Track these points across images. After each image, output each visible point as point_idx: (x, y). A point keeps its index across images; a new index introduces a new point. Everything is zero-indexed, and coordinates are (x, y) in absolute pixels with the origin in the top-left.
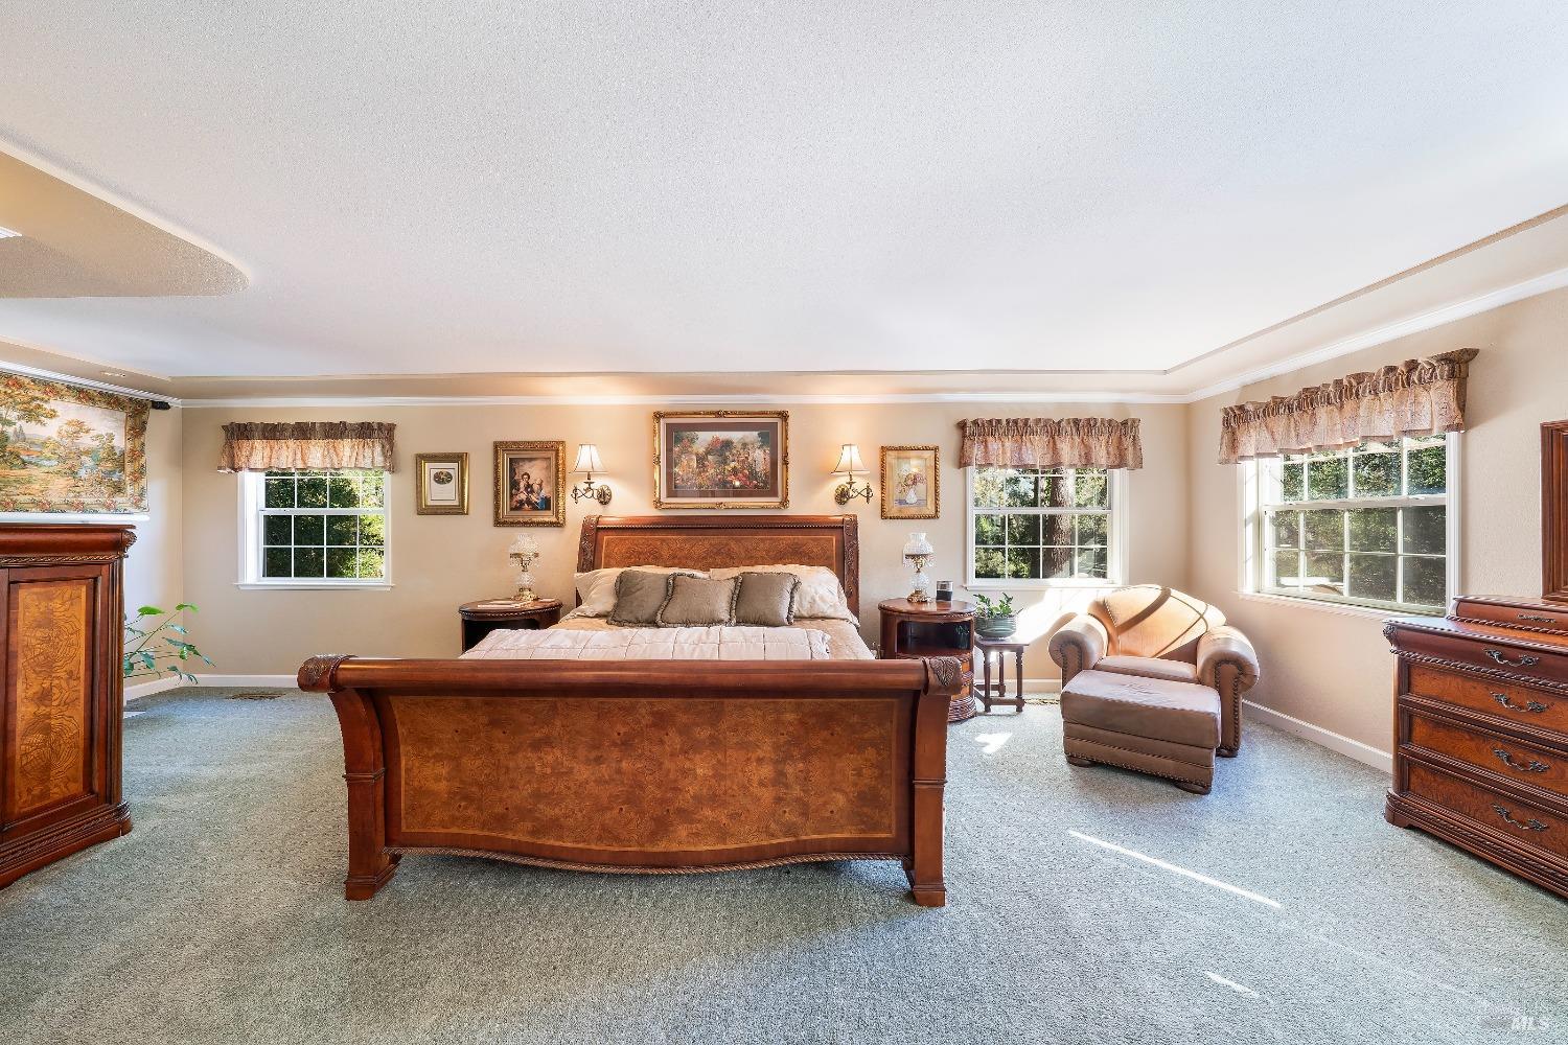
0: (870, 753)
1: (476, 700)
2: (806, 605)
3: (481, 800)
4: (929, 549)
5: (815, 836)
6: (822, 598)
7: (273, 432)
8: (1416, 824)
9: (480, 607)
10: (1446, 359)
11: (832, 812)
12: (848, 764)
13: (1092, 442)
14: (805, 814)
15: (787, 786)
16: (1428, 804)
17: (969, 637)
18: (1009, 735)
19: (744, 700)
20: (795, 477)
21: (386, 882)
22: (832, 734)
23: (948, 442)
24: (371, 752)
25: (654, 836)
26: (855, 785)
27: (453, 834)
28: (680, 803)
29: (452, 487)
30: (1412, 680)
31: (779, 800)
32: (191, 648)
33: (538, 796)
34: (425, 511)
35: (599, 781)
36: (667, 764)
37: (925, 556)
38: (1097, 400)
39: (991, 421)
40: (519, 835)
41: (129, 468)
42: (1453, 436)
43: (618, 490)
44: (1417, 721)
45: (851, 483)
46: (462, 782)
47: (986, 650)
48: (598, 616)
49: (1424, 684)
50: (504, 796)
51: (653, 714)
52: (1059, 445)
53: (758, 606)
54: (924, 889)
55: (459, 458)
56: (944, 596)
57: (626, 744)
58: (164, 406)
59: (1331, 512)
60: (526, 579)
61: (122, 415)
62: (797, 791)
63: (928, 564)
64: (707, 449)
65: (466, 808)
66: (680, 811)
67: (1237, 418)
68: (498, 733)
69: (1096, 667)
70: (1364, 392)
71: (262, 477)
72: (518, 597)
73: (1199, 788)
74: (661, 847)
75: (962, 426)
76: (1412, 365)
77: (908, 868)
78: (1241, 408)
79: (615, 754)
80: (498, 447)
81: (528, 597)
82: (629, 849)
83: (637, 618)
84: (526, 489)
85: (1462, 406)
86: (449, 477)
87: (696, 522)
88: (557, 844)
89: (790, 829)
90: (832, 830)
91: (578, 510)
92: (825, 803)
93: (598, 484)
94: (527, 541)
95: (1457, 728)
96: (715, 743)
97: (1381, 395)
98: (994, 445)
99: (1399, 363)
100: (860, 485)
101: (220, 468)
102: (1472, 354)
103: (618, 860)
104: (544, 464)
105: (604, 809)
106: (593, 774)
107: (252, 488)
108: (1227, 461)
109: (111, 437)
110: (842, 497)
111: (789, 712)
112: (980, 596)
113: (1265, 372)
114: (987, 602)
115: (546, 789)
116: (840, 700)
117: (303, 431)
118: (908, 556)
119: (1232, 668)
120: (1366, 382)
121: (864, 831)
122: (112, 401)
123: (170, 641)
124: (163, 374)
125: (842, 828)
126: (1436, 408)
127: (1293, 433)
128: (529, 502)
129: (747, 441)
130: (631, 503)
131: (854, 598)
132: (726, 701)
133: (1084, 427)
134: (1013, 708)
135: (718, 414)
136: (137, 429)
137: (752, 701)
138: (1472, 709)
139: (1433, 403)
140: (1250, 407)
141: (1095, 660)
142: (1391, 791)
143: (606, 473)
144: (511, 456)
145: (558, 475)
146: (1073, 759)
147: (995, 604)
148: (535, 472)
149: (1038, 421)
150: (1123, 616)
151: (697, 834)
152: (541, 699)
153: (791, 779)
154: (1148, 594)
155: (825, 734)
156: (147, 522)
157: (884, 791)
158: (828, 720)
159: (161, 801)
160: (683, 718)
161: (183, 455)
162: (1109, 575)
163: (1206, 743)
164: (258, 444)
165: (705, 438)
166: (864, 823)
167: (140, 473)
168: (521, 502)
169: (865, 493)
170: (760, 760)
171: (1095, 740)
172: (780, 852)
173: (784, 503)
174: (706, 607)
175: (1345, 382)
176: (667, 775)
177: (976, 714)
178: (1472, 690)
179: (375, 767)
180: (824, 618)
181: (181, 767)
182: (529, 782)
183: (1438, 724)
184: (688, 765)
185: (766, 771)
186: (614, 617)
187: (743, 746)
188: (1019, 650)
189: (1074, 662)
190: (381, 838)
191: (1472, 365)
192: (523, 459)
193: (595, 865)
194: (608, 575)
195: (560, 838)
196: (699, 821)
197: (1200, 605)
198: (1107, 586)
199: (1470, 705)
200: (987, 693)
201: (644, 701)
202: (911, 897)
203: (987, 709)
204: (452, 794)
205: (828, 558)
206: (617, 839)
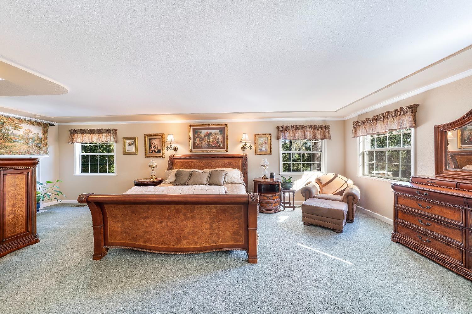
0: (236, 220)
1: (127, 206)
2: (229, 179)
3: (130, 233)
4: (268, 163)
5: (221, 244)
6: (234, 177)
7: (83, 132)
8: (399, 241)
9: (140, 181)
10: (410, 107)
11: (226, 237)
12: (230, 224)
13: (316, 132)
14: (218, 237)
15: (213, 230)
16: (401, 235)
17: (279, 189)
18: (289, 216)
19: (200, 206)
20: (230, 142)
21: (104, 256)
22: (226, 215)
23: (274, 132)
24: (100, 220)
25: (176, 243)
26: (232, 229)
27: (122, 242)
28: (184, 234)
29: (133, 147)
30: (398, 200)
31: (211, 234)
32: (61, 192)
33: (145, 232)
34: (125, 153)
35: (162, 228)
36: (180, 223)
37: (267, 165)
38: (317, 120)
39: (286, 126)
40: (140, 243)
41: (43, 142)
42: (413, 129)
43: (180, 147)
44: (399, 212)
45: (246, 145)
46: (125, 228)
47: (284, 192)
48: (170, 183)
49: (401, 201)
50: (136, 232)
51: (175, 209)
52: (306, 133)
53: (214, 180)
54: (252, 259)
55: (134, 138)
56: (272, 177)
57: (169, 218)
58: (53, 125)
59: (382, 152)
60: (153, 173)
61: (41, 128)
62: (216, 231)
63: (267, 168)
64: (205, 135)
65: (126, 235)
66: (184, 237)
67: (356, 125)
68: (134, 215)
69: (314, 197)
70: (389, 117)
71: (80, 145)
72: (151, 178)
73: (339, 231)
74: (179, 246)
75: (278, 128)
76: (402, 109)
77: (248, 253)
78: (358, 121)
79: (166, 220)
80: (146, 135)
81: (154, 178)
82: (170, 247)
83: (181, 184)
84: (154, 147)
85: (415, 120)
86: (132, 144)
87: (201, 156)
88: (150, 245)
89: (214, 242)
90: (226, 242)
91: (168, 153)
92: (224, 234)
93: (173, 145)
94: (154, 162)
95: (409, 213)
96: (193, 218)
97: (394, 118)
98: (287, 133)
99: (398, 108)
100: (248, 145)
101: (68, 142)
102: (418, 105)
103: (167, 250)
104: (158, 140)
105: (162, 236)
106: (160, 226)
107: (78, 147)
108: (354, 137)
109: (38, 134)
110: (243, 148)
111: (213, 209)
112: (282, 177)
113: (364, 111)
114: (285, 179)
115: (147, 230)
116: (227, 206)
117: (91, 132)
118: (262, 165)
119: (352, 197)
120: (390, 114)
121: (235, 242)
122: (38, 124)
123: (55, 190)
124: (52, 116)
125: (229, 242)
126: (408, 121)
127: (371, 129)
128: (154, 151)
129: (216, 133)
130: (183, 151)
131: (246, 177)
132: (196, 206)
133: (314, 127)
134: (292, 209)
135: (207, 125)
136: (45, 132)
137: (203, 206)
138: (413, 208)
139: (407, 119)
140: (360, 121)
141: (314, 195)
142: (393, 232)
143: (176, 142)
144: (149, 137)
145: (163, 143)
146: (306, 223)
147: (287, 179)
148: (156, 142)
149: (300, 126)
150: (324, 182)
151: (189, 243)
152: (145, 205)
153: (214, 228)
154: (332, 176)
155: (224, 215)
156: (48, 157)
157: (241, 231)
158: (224, 211)
159: (48, 234)
160: (184, 211)
161: (58, 139)
162: (321, 170)
163: (341, 219)
164: (79, 135)
165: (204, 132)
166: (235, 240)
167: (46, 144)
168: (152, 151)
169: (250, 147)
170: (206, 222)
171: (311, 218)
172: (211, 248)
173: (227, 151)
174: (200, 180)
175: (385, 114)
176: (180, 226)
177: (281, 211)
178: (413, 203)
179: (101, 224)
180: (234, 183)
181: (56, 225)
182: (142, 228)
183: (404, 213)
184: (186, 224)
185: (208, 226)
186: (174, 183)
187: (201, 218)
188: (293, 192)
189: (308, 195)
190: (103, 243)
191: (418, 109)
192: (153, 139)
193: (161, 251)
194: (174, 171)
195: (151, 244)
196: (189, 239)
197: (346, 179)
198: (320, 173)
199: (412, 207)
200: (284, 205)
201: (173, 206)
202: (248, 261)
203: (284, 209)
204: (122, 232)
205: (239, 166)
206: (167, 244)
